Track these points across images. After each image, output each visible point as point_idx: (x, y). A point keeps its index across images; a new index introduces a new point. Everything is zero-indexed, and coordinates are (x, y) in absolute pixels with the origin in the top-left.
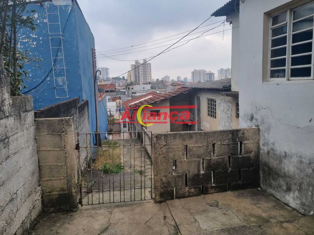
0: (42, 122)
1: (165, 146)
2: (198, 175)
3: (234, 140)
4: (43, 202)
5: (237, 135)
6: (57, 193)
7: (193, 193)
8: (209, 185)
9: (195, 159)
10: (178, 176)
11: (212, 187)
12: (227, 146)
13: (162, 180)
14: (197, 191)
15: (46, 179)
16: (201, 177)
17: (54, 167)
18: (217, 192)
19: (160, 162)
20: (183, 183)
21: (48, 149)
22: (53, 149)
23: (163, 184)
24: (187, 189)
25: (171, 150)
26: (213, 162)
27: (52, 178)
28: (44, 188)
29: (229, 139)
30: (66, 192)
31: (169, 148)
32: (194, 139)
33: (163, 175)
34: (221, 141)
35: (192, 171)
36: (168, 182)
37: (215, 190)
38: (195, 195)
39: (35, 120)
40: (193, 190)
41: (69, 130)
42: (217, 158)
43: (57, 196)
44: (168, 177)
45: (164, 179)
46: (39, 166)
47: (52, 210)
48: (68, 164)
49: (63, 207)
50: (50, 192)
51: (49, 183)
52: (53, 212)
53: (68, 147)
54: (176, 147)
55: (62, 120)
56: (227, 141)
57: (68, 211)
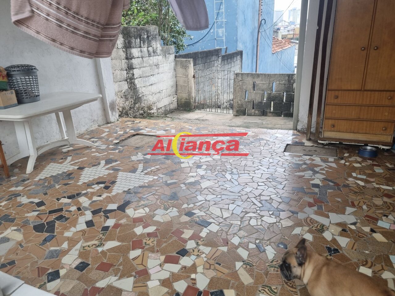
0: (178, 61)
1: (241, 81)
2: (261, 103)
3: (289, 81)
4: (178, 103)
5: (292, 78)
6: (184, 100)
7: (257, 114)
8: (268, 111)
9: (260, 92)
10: (248, 102)
11: (270, 112)
12: (283, 85)
13: (238, 102)
14: (260, 113)
15: (179, 92)
16: (263, 104)
17: (183, 86)
18: (273, 116)
19: (237, 91)
20: (251, 106)
21: (180, 76)
22: (183, 76)
23: (239, 105)
24: (253, 110)
25: (245, 84)
26: (272, 95)
27: (182, 92)
28: (178, 97)
29: (285, 81)
30: (188, 101)
31: (243, 83)
32: (260, 78)
33: (239, 99)
34: (279, 81)
35: (257, 99)
36: (241, 104)
37: (272, 114)
38: (259, 116)
39: (175, 60)
40: (257, 112)
41: (190, 66)
42: (275, 93)
43: (184, 102)
44: (242, 101)
45: (239, 102)
46: (176, 85)
47: (182, 109)
48: (189, 86)
49: (186, 108)
50: (181, 99)
51: (181, 94)
52: (182, 110)
53: (189, 76)
54: (248, 82)
55: (187, 60)
56: (284, 82)
57: (188, 111)
